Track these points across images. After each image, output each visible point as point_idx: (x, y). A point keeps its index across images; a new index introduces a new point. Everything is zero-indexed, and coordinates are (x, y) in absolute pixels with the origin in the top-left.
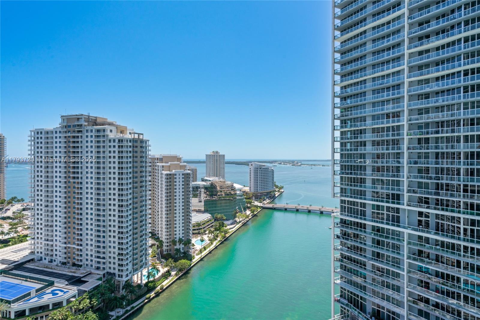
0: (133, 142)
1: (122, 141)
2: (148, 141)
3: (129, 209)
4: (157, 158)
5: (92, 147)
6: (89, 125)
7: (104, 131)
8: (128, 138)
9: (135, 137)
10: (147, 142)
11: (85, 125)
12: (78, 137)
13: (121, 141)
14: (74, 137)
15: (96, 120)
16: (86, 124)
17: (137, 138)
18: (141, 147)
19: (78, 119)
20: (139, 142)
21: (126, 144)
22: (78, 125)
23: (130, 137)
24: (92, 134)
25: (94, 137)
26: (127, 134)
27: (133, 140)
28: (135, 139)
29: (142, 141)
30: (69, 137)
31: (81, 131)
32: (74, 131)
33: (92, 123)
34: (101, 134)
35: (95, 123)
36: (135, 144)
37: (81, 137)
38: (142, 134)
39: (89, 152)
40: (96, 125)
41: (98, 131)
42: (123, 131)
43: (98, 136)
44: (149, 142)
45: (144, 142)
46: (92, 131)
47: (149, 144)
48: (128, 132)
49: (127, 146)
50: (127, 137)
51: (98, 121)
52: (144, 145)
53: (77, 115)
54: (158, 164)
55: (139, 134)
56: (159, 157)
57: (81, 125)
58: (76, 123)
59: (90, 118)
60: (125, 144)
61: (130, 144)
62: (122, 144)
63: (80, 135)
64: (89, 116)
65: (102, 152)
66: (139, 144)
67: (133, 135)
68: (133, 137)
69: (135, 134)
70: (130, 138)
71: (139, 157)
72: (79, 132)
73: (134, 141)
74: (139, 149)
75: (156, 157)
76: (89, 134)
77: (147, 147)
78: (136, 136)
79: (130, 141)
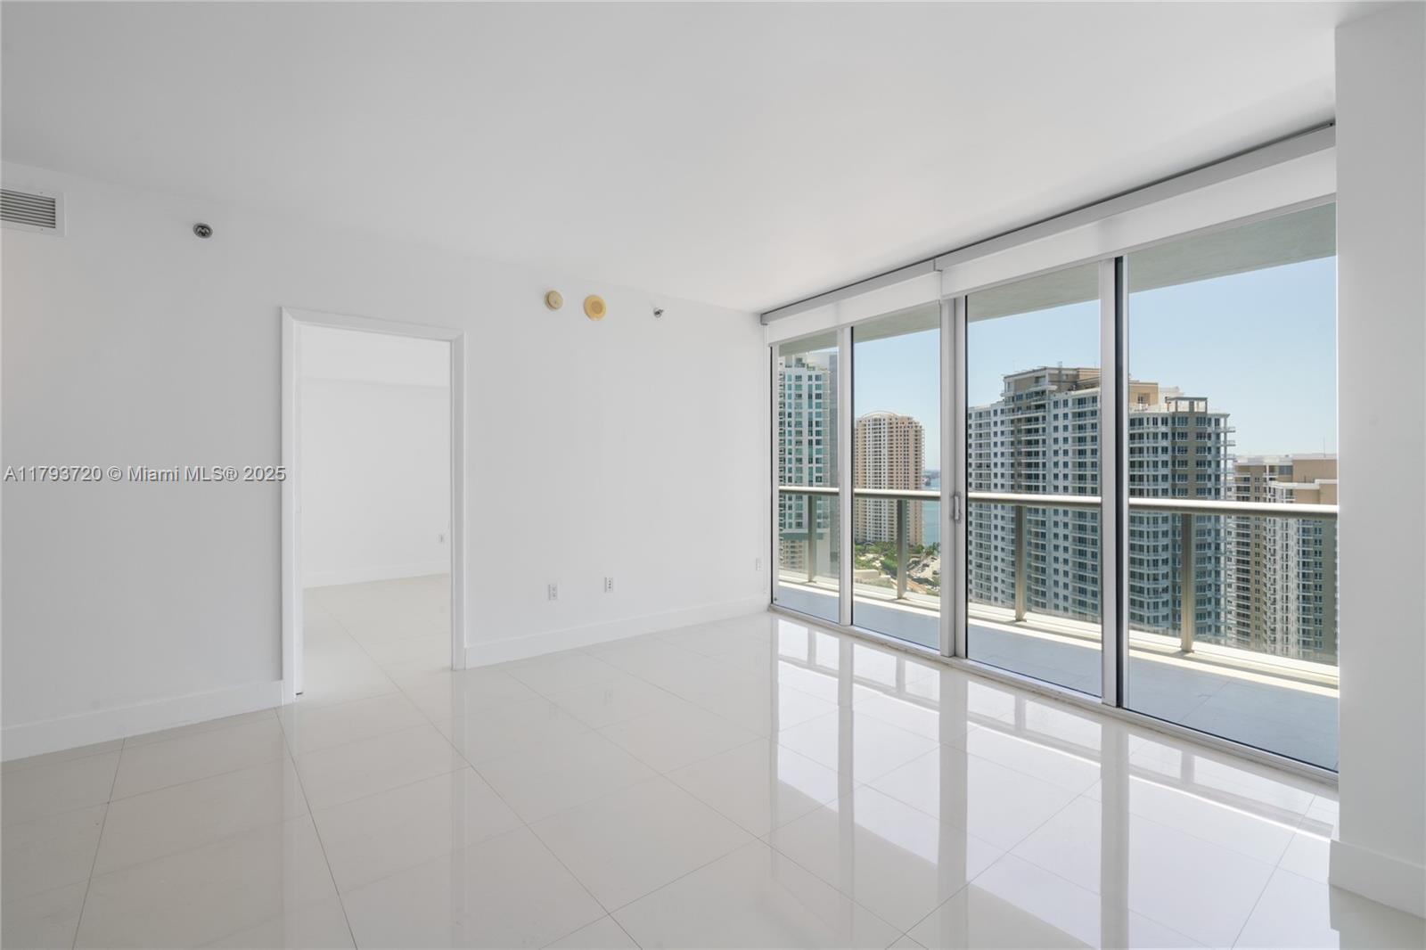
0: (1174, 423)
1: (1141, 421)
2: (1226, 416)
3: (1160, 600)
4: (1272, 469)
5: (1066, 440)
6: (1059, 390)
7: (1094, 399)
8: (1158, 414)
9: (1179, 410)
10: (1222, 420)
11: (1051, 392)
12: (1037, 419)
13: (1137, 422)
14: (1029, 420)
15: (1077, 376)
16: (1054, 387)
17: (1187, 410)
18: (1200, 436)
19: (1037, 379)
20: (1192, 421)
21: (1152, 430)
22: (1037, 393)
23: (1165, 411)
24: (1066, 410)
25: (1070, 416)
26: (1157, 403)
27: (1173, 419)
28: (1181, 416)
29: (1203, 419)
30: (1019, 420)
31: (1043, 406)
32: (1029, 408)
33: (1068, 385)
34: (1088, 408)
35: (1075, 383)
36: (1180, 428)
37: (1044, 418)
38: (1205, 399)
39: (1061, 452)
40: (1078, 387)
41: (1081, 401)
42: (1147, 395)
43: (1080, 415)
44: (1228, 419)
45: (1210, 420)
46: (1066, 403)
47: (1228, 425)
48: (1161, 397)
49: (1155, 436)
50: (1157, 411)
51: (1081, 378)
52: (1211, 429)
53: (1034, 371)
54: (1273, 484)
55: (1192, 401)
56: (1276, 462)
57: (1043, 392)
58: (1034, 389)
59: (1063, 372)
60: (1148, 428)
61: (1163, 429)
62: (1140, 431)
63: (1040, 414)
64: (1060, 370)
65: (1089, 453)
66: (1191, 428)
67: (1173, 403)
68: (1172, 409)
69: (1179, 402)
70: (1164, 414)
71: (1192, 463)
72: (1038, 407)
73: (1175, 419)
74: (1192, 442)
75: (1268, 462)
76: (1061, 411)
77: (1222, 435)
78: (1184, 407)
79: (1165, 421)
